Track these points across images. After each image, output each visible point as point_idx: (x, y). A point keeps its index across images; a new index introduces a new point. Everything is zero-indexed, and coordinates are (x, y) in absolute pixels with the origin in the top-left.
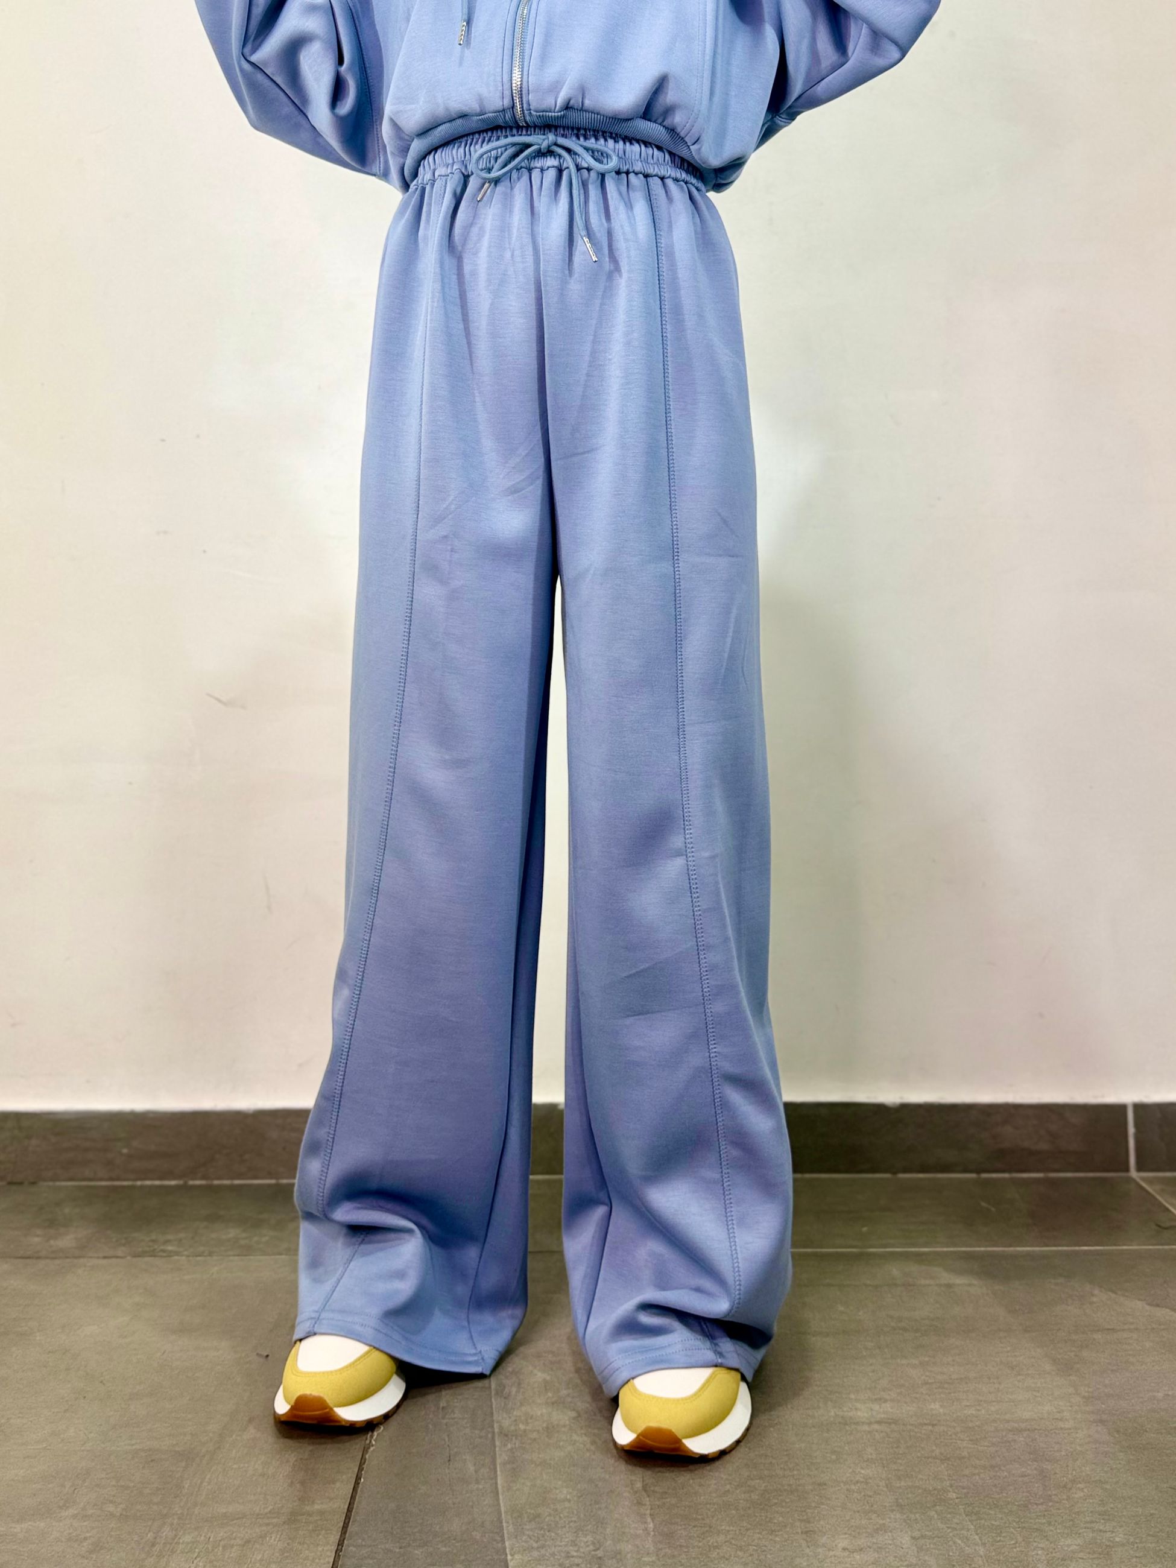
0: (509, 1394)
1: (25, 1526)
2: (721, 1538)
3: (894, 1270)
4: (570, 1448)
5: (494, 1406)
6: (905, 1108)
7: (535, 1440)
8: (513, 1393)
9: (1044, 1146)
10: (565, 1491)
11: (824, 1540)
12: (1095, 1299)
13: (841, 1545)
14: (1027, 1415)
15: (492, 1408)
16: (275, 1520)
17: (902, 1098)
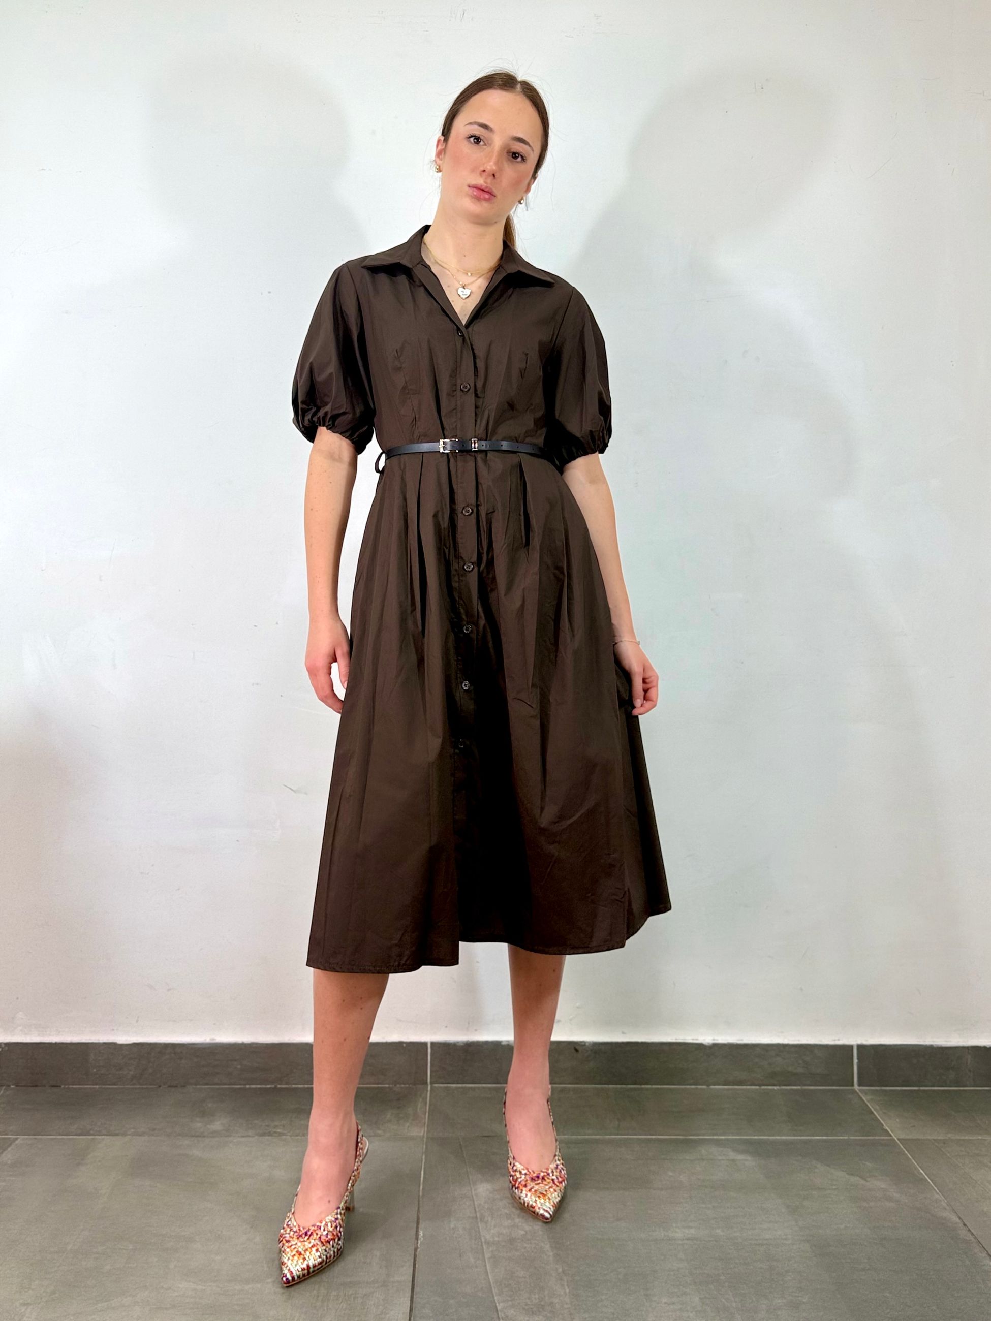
0: (488, 1221)
1: (250, 1286)
2: (603, 1297)
3: (703, 1150)
4: (523, 1250)
5: (480, 1228)
6: (716, 1046)
7: (504, 1246)
8: (490, 1220)
9: (800, 1070)
10: (522, 1273)
11: (655, 1298)
12: (816, 1170)
13: (664, 1300)
14: (768, 1236)
15: (478, 1228)
16: (376, 1285)
17: (714, 1040)
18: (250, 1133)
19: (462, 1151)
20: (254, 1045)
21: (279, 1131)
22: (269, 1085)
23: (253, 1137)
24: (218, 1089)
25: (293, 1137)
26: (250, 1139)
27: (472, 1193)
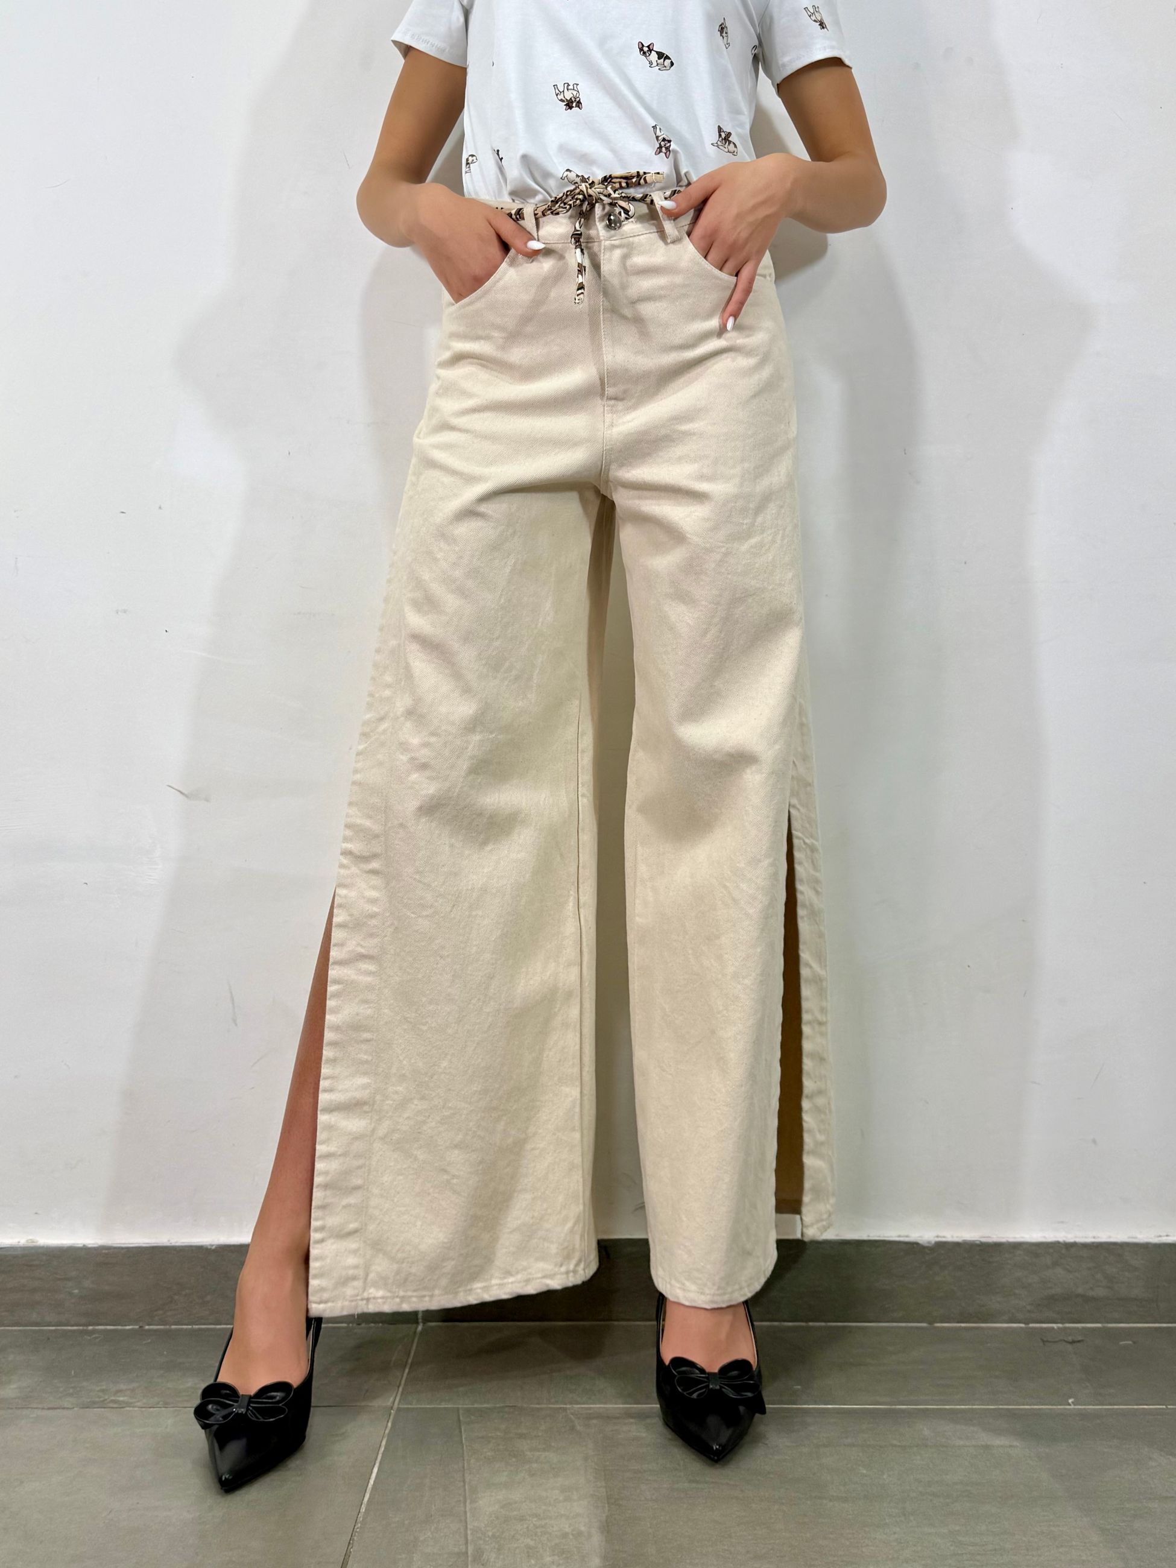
3: (925, 1429)
6: (942, 1247)
8: (492, 1560)
9: (1100, 1292)
12: (1152, 1463)
17: (937, 1237)
18: (67, 1402)
19: (461, 1432)
20: (104, 1251)
21: (121, 1399)
22: (129, 1325)
23: (73, 1408)
24: (35, 1332)
25: (144, 1409)
26: (65, 1412)
27: (465, 1508)
